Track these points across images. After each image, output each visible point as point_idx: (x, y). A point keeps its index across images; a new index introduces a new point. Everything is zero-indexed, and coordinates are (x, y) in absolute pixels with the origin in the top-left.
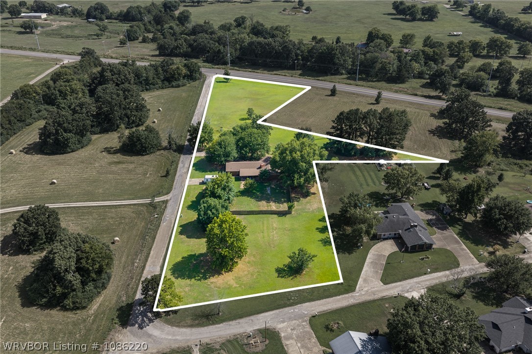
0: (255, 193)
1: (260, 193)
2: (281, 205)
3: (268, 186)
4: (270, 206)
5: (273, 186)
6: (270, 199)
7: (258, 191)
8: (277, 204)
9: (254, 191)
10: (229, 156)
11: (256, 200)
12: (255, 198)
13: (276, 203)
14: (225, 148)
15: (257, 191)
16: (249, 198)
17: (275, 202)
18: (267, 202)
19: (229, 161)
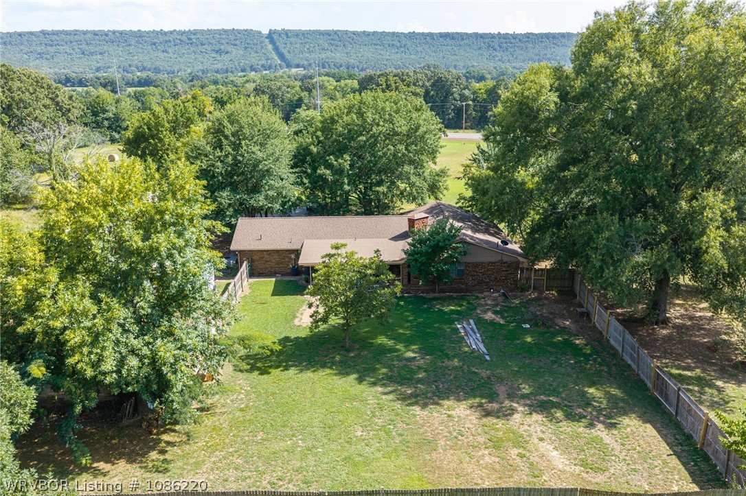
0: (383, 350)
1: (424, 351)
2: (600, 431)
3: (462, 316)
4: (520, 441)
5: (489, 316)
6: (502, 389)
7: (408, 342)
8: (567, 427)
9: (382, 340)
10: (256, 189)
11: (404, 398)
12: (390, 379)
13: (551, 418)
14: (237, 147)
15: (398, 338)
16: (349, 383)
17: (543, 408)
18: (488, 414)
19: (252, 212)
